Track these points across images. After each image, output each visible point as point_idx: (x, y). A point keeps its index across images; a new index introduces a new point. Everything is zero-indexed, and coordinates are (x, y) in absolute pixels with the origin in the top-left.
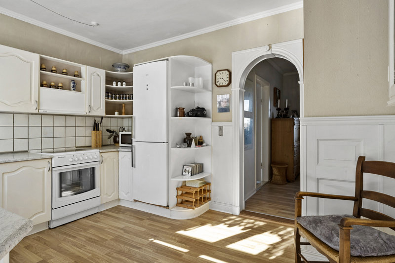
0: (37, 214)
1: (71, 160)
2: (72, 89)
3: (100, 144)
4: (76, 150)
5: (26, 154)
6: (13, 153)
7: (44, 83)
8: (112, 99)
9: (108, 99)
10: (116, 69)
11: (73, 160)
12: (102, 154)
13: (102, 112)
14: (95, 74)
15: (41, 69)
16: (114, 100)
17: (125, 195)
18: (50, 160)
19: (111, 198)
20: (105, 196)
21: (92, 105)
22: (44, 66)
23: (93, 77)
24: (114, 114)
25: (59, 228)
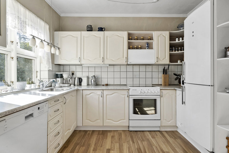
0: (121, 120)
1: (140, 92)
2: (146, 48)
3: (167, 84)
4: (152, 86)
5: (126, 86)
6: (120, 85)
7: (130, 47)
8: (175, 51)
9: (172, 51)
10: (179, 29)
11: (141, 92)
12: (162, 91)
13: (167, 61)
14: (161, 35)
15: (129, 39)
16: (177, 52)
17: (180, 125)
18: (128, 91)
19: (169, 123)
20: (164, 121)
21: (159, 57)
22: (130, 37)
23: (159, 38)
24: (178, 62)
25: (133, 132)
